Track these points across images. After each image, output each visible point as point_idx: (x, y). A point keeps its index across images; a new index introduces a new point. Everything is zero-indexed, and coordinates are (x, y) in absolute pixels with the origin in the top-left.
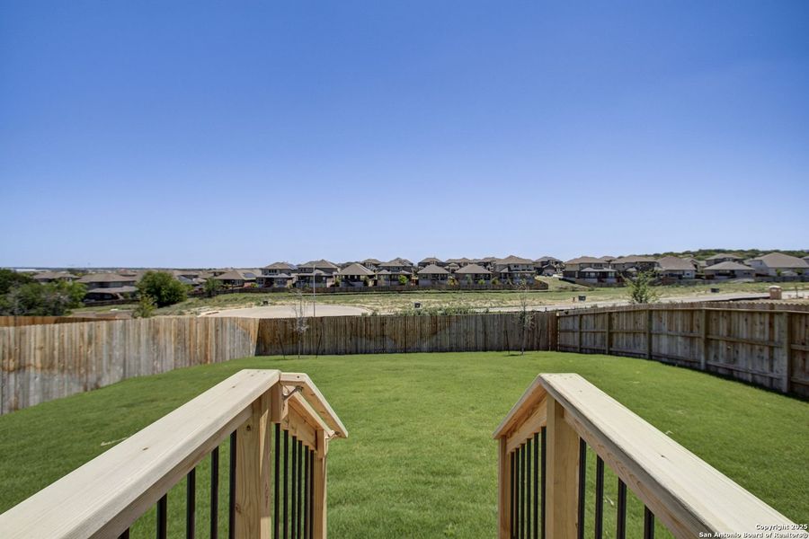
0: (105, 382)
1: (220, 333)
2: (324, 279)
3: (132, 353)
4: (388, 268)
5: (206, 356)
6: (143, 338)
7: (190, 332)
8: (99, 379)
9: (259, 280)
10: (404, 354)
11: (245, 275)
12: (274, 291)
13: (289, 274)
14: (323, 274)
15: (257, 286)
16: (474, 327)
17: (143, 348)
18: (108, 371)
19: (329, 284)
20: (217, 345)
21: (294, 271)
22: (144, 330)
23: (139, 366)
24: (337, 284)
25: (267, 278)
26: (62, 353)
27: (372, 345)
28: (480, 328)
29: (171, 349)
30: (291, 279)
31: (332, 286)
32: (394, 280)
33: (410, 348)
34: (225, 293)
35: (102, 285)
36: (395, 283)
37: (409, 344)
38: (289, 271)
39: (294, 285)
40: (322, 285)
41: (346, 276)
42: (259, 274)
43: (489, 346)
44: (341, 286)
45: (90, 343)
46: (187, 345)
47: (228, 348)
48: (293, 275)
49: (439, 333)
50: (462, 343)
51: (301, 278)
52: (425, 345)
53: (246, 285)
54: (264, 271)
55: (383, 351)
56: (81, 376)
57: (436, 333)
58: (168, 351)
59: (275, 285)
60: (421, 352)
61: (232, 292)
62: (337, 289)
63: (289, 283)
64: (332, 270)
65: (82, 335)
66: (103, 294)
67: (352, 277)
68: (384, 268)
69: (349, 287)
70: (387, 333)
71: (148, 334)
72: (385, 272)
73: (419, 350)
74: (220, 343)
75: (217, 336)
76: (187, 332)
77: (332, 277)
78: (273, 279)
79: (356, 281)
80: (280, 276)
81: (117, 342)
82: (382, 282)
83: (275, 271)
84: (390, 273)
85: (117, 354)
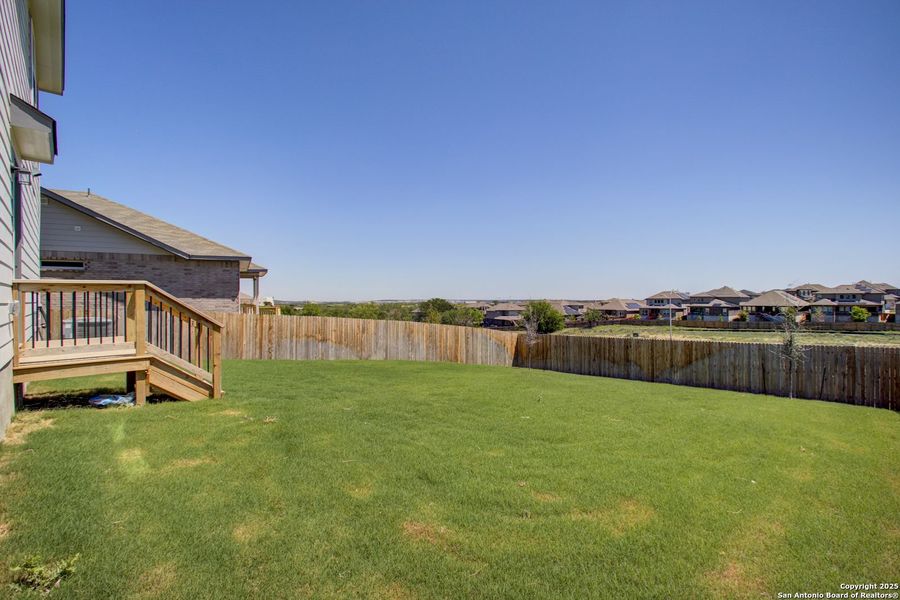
0: (373, 358)
1: (470, 340)
2: (725, 310)
3: (392, 343)
4: (833, 297)
5: (456, 357)
6: (401, 335)
7: (441, 336)
8: (370, 356)
9: (643, 311)
10: (651, 384)
11: (629, 305)
12: (660, 324)
13: (679, 305)
14: (723, 304)
15: (639, 317)
16: (745, 361)
17: (401, 342)
18: (375, 352)
19: (731, 318)
20: (467, 351)
21: (685, 301)
22: (401, 329)
23: (397, 353)
24: (743, 318)
25: (652, 310)
26: (346, 334)
27: (615, 370)
28: (756, 363)
29: (423, 346)
30: (682, 310)
31: (735, 320)
32: (845, 314)
33: (657, 377)
34: (605, 324)
35: (504, 313)
36: (846, 318)
37: (656, 373)
38: (679, 302)
39: (684, 318)
40: (722, 318)
41: (759, 308)
42: (644, 306)
43: (770, 387)
44: (748, 319)
45: (363, 332)
46: (438, 344)
47: (479, 354)
48: (684, 306)
49: (694, 363)
50: (728, 379)
51: (693, 310)
52: (677, 376)
53: (629, 316)
54: (649, 301)
55: (628, 377)
56: (358, 352)
57: (690, 362)
58: (421, 347)
59: (661, 318)
60: (671, 383)
61: (612, 323)
62: (742, 324)
63: (679, 315)
64: (738, 299)
65: (359, 327)
66: (504, 321)
67: (768, 309)
68: (824, 296)
69: (762, 323)
70: (632, 357)
71: (405, 332)
72: (826, 302)
73: (670, 381)
74: (471, 349)
75: (467, 343)
76: (437, 336)
77: (737, 309)
78: (658, 310)
79: (773, 314)
80: (667, 307)
81: (381, 333)
82: (819, 316)
83: (660, 301)
84: (835, 303)
85: (381, 342)
